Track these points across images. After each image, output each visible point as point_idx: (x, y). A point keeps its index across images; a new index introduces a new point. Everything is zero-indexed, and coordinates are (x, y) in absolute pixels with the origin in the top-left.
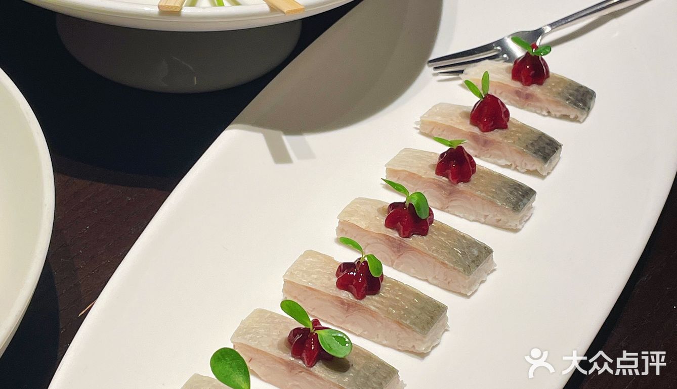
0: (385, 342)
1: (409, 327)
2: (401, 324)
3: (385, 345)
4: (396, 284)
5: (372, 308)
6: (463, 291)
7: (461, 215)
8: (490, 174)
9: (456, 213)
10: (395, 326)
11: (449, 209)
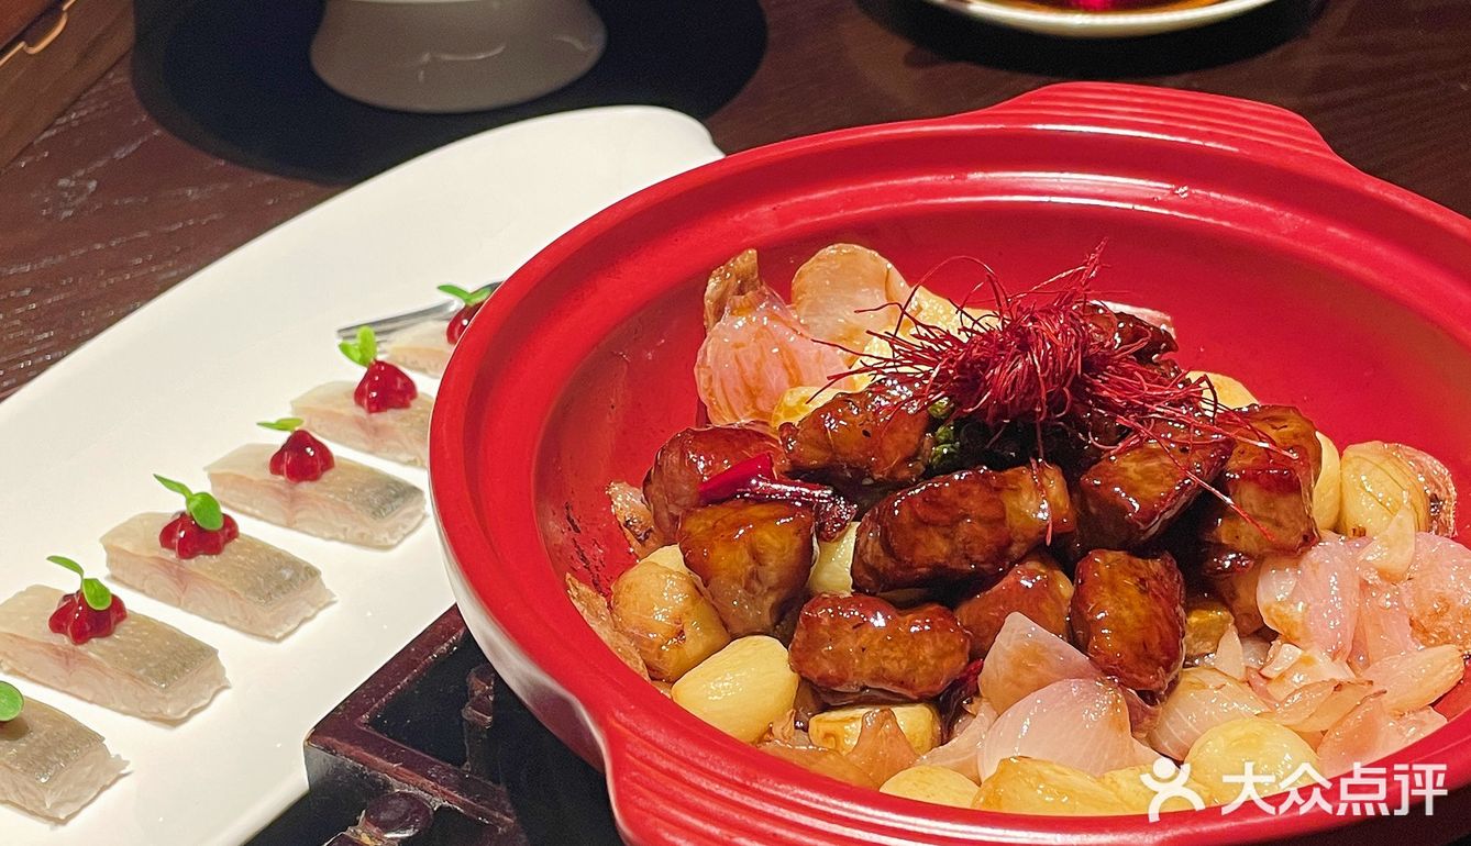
0: (123, 708)
1: (141, 679)
2: (134, 677)
3: (125, 713)
4: (145, 622)
5: (92, 655)
6: (267, 633)
7: (314, 532)
8: (354, 468)
9: (307, 530)
10: (126, 681)
11: (297, 525)
